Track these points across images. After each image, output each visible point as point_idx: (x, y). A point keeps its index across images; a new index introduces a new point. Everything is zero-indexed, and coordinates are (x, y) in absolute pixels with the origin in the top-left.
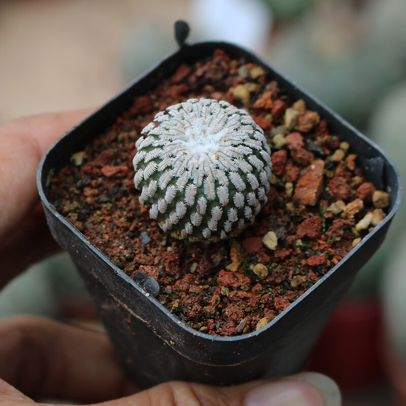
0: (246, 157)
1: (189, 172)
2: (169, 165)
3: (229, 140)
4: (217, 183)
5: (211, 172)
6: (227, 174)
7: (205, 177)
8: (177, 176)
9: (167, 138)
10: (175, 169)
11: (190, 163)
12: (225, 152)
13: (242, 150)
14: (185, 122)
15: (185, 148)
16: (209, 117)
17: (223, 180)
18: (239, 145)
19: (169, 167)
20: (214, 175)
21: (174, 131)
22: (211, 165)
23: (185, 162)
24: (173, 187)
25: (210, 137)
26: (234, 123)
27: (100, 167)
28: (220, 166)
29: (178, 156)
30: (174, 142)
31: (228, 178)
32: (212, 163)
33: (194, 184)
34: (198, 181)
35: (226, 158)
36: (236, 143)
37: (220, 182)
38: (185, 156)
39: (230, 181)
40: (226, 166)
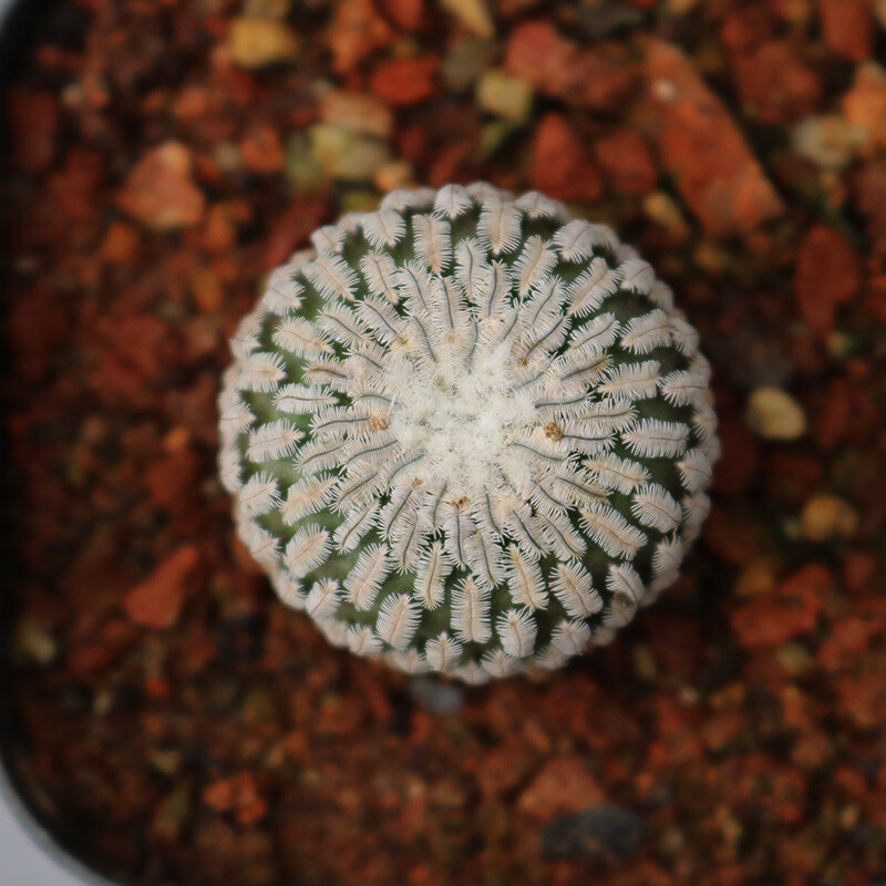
0: (618, 354)
1: (526, 545)
2: (448, 571)
3: (531, 350)
4: (620, 502)
5: (580, 488)
6: (621, 450)
7: (574, 516)
8: (499, 579)
9: (362, 499)
10: (479, 569)
11: (501, 517)
12: (556, 397)
13: (590, 343)
14: (360, 406)
15: (440, 484)
16: (407, 329)
17: (627, 476)
18: (568, 338)
19: (454, 578)
20: (592, 488)
21: (360, 461)
22: (562, 469)
23: (485, 527)
24: (512, 615)
25: (468, 385)
26: (489, 280)
27: (117, 613)
28: (586, 448)
29: (449, 526)
30: (396, 497)
31: (634, 459)
32: (557, 460)
33: (566, 563)
34: (568, 547)
35: (576, 409)
36: (557, 341)
37: (626, 489)
38: (467, 509)
39: (646, 462)
40: (600, 434)
